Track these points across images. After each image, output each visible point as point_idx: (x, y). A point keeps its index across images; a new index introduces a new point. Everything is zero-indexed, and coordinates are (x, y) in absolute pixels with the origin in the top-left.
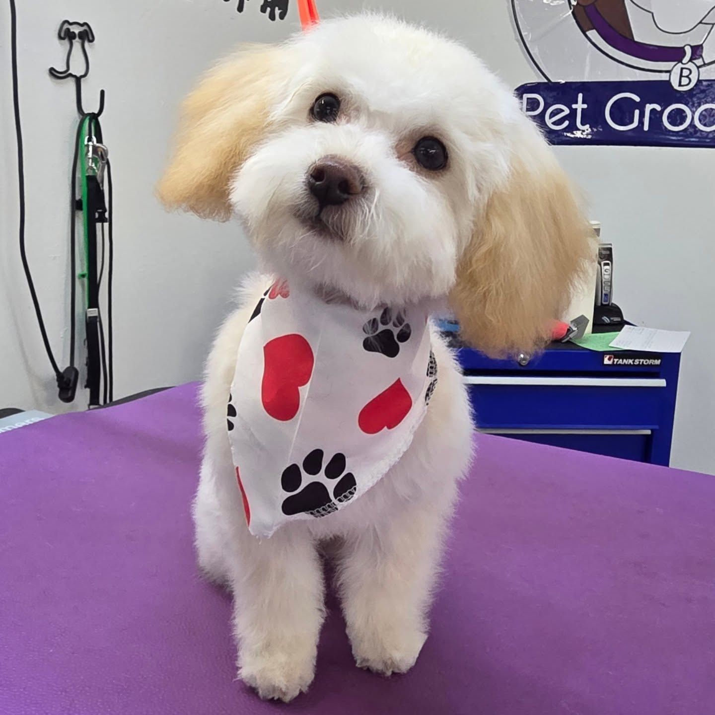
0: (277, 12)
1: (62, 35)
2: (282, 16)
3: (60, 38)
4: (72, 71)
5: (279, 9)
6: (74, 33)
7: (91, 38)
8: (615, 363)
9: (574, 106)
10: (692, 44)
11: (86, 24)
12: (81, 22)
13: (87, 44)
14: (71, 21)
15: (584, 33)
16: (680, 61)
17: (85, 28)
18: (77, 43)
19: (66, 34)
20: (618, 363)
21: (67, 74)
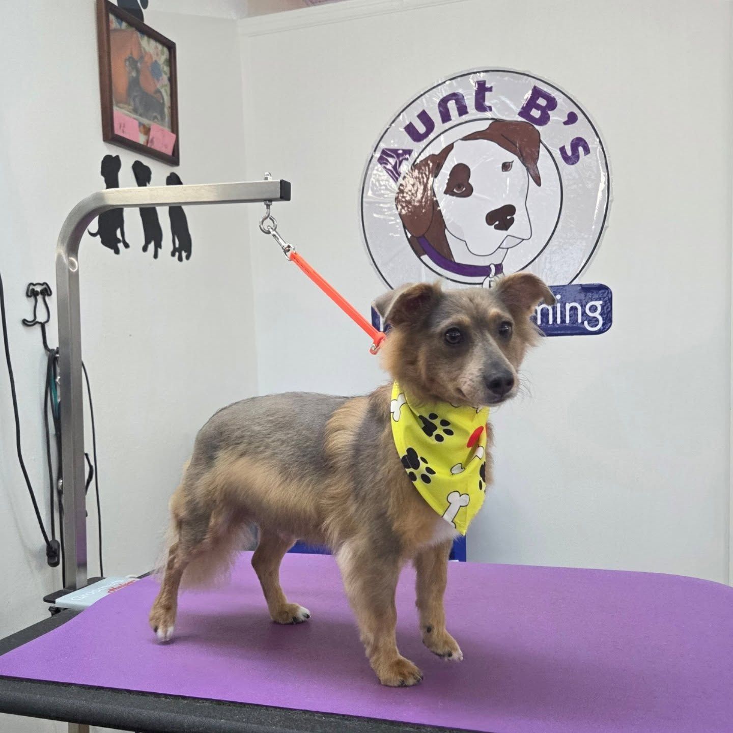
0: (184, 254)
1: (29, 294)
2: (188, 257)
3: (28, 296)
4: (38, 319)
5: (185, 252)
6: (37, 291)
7: (49, 293)
10: (495, 263)
11: (45, 283)
12: (42, 282)
13: (47, 298)
14: (34, 283)
15: (419, 257)
16: (488, 276)
17: (45, 286)
18: (40, 298)
19: (32, 293)
21: (34, 322)
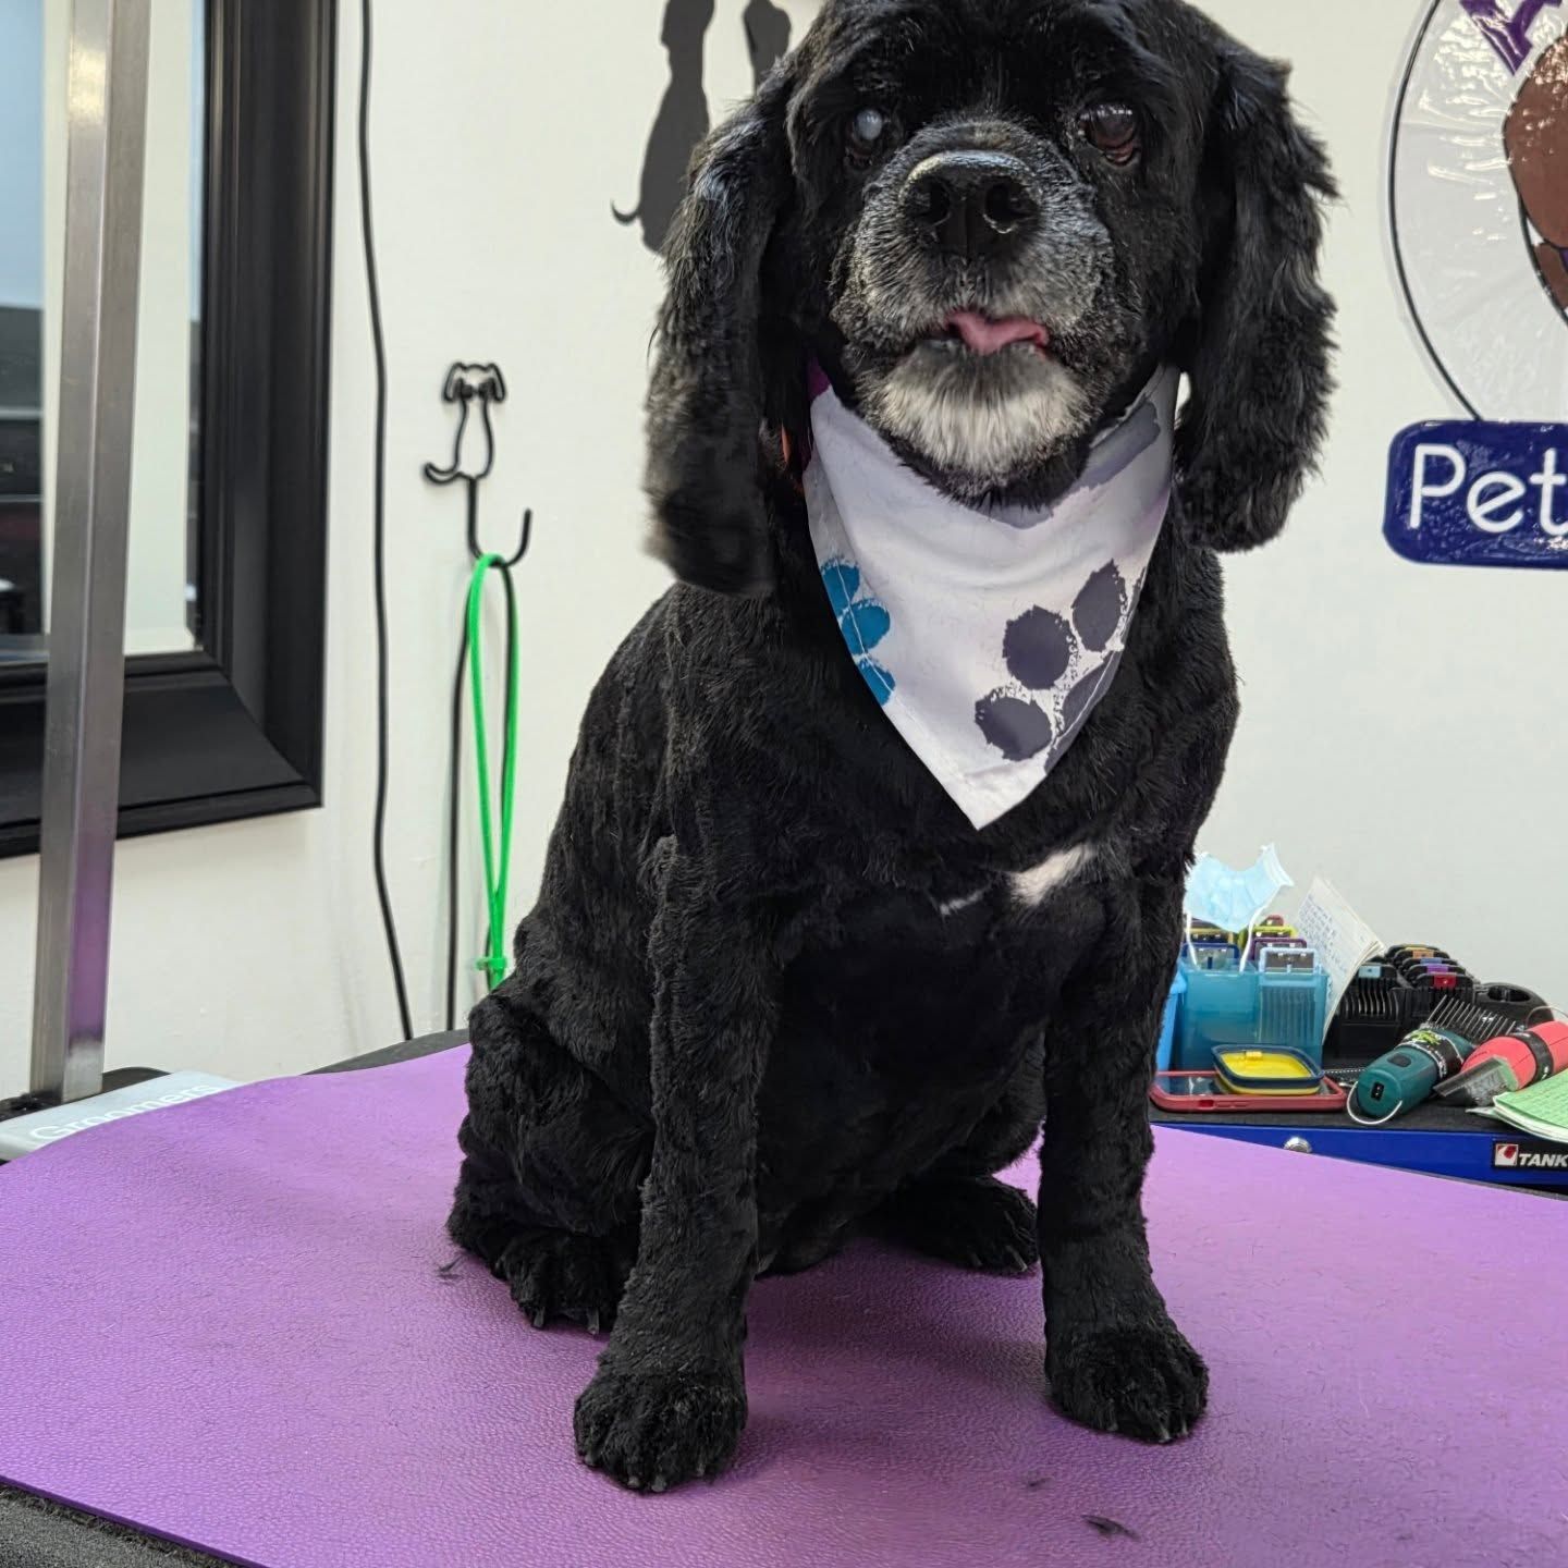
1: (451, 393)
3: (446, 398)
4: (465, 468)
6: (470, 388)
7: (499, 394)
8: (1523, 1163)
9: (1535, 479)
11: (493, 366)
12: (484, 362)
13: (491, 407)
14: (467, 361)
17: (492, 374)
19: (457, 393)
20: (1530, 1164)
21: (454, 474)
